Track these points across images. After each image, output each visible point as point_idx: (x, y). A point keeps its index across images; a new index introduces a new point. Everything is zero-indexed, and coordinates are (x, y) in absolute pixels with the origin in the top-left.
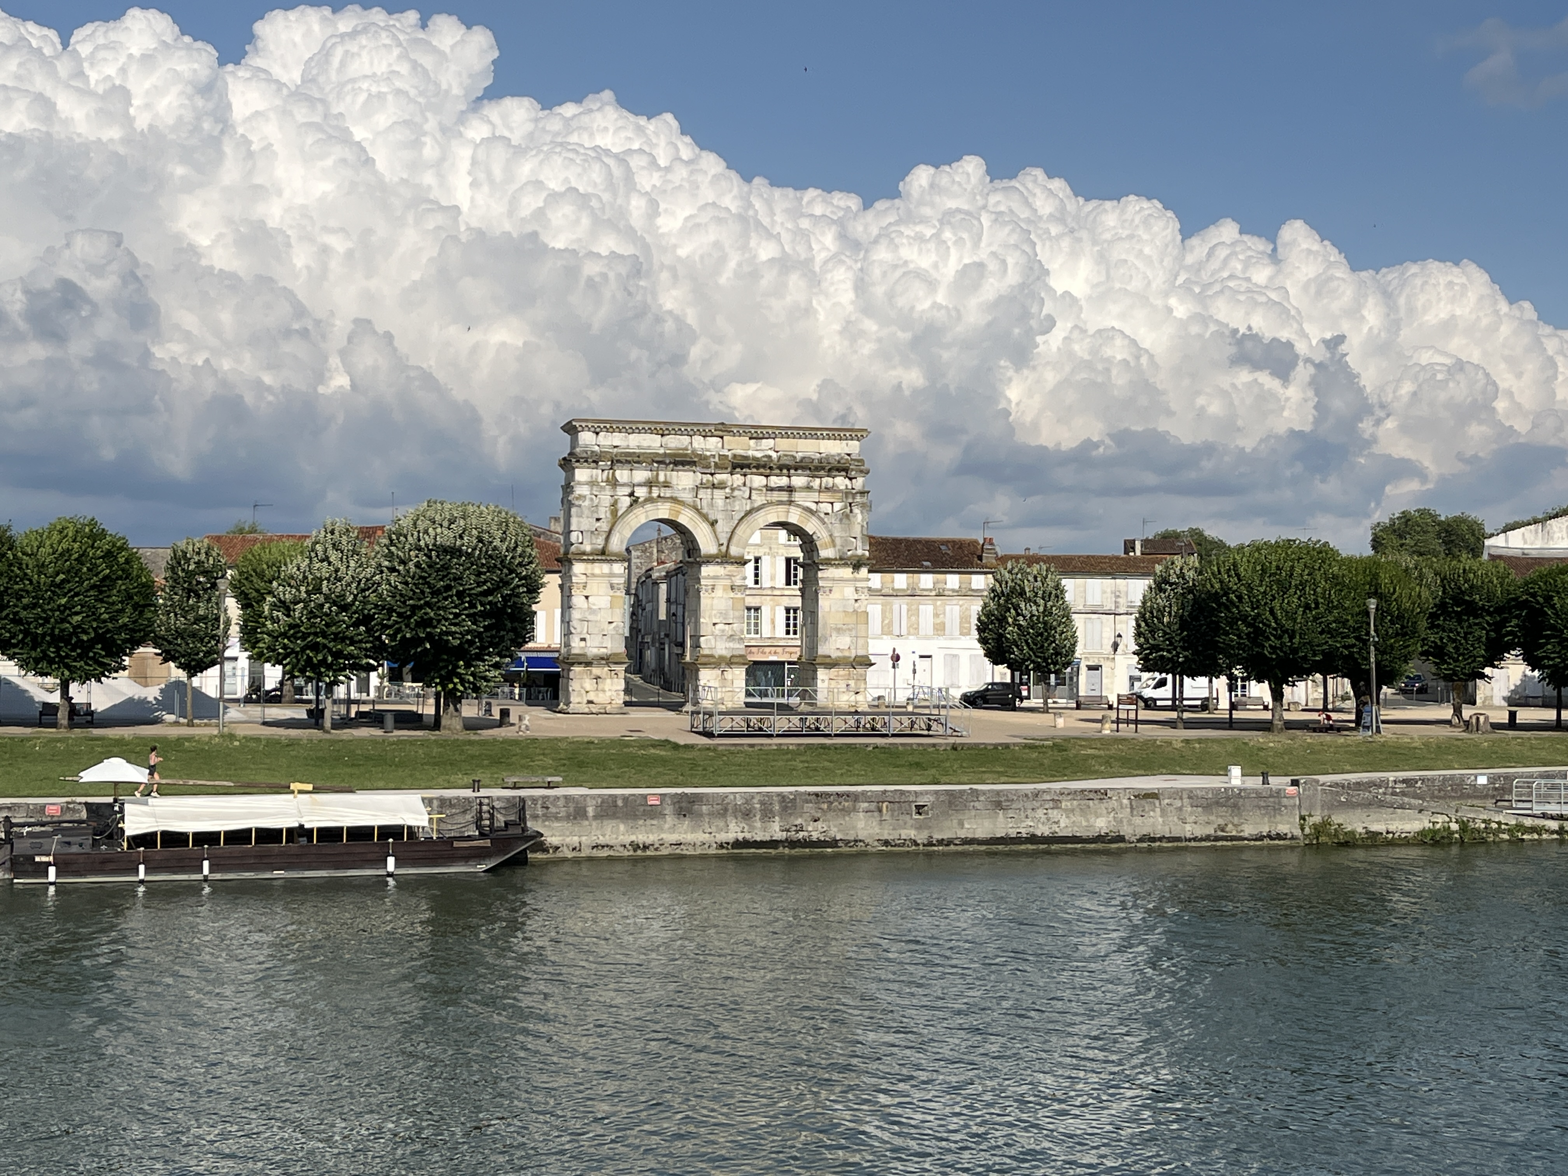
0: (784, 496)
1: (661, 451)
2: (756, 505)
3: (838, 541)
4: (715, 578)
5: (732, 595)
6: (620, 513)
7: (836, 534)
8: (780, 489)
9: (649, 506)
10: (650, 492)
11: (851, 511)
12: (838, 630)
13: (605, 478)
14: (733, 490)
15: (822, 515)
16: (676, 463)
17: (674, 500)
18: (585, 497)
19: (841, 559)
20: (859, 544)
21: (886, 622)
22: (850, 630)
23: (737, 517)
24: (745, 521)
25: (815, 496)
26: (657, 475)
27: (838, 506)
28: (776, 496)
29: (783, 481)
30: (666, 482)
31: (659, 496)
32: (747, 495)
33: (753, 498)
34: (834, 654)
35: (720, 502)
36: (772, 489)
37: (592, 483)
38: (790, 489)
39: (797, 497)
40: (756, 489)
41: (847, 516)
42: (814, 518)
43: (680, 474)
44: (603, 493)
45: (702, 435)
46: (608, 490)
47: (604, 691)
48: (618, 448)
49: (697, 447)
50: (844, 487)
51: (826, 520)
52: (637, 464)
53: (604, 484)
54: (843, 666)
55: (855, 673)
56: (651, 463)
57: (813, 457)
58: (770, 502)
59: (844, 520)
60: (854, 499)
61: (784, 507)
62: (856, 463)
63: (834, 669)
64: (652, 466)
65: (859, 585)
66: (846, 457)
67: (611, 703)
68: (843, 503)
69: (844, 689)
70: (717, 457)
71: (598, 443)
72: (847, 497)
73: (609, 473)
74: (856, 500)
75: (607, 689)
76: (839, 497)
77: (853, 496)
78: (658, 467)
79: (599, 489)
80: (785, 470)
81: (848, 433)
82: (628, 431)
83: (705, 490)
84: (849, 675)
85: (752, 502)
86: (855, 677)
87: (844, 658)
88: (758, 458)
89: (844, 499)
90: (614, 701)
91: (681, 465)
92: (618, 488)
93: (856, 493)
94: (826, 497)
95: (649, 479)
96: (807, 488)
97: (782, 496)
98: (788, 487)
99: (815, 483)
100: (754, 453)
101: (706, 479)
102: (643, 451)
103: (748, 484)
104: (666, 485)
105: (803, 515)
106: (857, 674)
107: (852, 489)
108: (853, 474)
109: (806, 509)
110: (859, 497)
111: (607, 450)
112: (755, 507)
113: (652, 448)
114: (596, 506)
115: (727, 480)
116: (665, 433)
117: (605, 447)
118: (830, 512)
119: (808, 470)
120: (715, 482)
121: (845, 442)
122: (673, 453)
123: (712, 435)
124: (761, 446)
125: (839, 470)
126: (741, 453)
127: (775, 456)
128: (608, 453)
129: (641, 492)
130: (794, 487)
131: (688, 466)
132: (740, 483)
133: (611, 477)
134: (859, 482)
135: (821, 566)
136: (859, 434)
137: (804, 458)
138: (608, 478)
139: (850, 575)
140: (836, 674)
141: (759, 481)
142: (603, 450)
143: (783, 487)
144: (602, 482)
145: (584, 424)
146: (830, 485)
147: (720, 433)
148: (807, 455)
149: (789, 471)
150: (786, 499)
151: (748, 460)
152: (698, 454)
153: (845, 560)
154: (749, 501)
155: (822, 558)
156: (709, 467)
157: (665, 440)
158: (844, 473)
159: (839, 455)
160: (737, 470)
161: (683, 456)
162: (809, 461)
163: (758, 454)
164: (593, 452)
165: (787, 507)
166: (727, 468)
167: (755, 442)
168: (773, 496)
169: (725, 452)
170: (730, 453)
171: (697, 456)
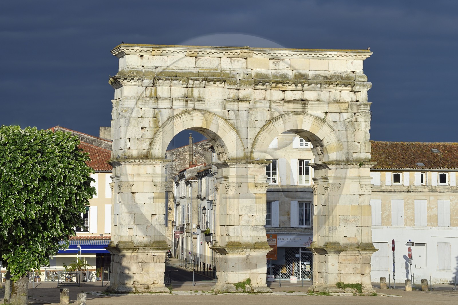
0: (299, 107)
1: (195, 71)
3: (345, 146)
4: (241, 176)
5: (255, 191)
6: (161, 123)
7: (343, 139)
8: (295, 101)
9: (185, 117)
10: (186, 106)
11: (356, 120)
12: (346, 221)
13: (148, 95)
14: (255, 102)
15: (332, 124)
16: (208, 81)
17: (206, 111)
18: (132, 109)
19: (348, 160)
20: (363, 148)
21: (386, 214)
22: (355, 220)
23: (259, 125)
24: (266, 129)
25: (324, 107)
26: (192, 91)
27: (345, 116)
28: (292, 107)
29: (297, 95)
30: (199, 97)
31: (194, 109)
32: (267, 107)
33: (272, 109)
34: (343, 241)
37: (138, 98)
38: (304, 102)
39: (310, 108)
40: (275, 102)
41: (353, 125)
42: (324, 126)
43: (212, 90)
44: (147, 106)
45: (230, 56)
46: (151, 104)
47: (148, 273)
48: (159, 68)
49: (225, 67)
50: (349, 100)
51: (334, 127)
52: (175, 82)
53: (148, 99)
54: (350, 251)
55: (361, 257)
56: (187, 81)
57: (323, 75)
58: (286, 112)
59: (350, 127)
60: (358, 109)
61: (299, 116)
62: (360, 79)
63: (342, 254)
64: (188, 83)
65: (363, 182)
66: (352, 74)
67: (153, 284)
68: (349, 113)
69: (351, 271)
70: (242, 75)
71: (142, 65)
72: (352, 108)
73: (151, 89)
74: (359, 111)
75: (150, 272)
76: (345, 108)
77: (357, 107)
78: (193, 84)
79: (143, 103)
80: (300, 85)
81: (353, 54)
82: (167, 54)
83: (232, 103)
84: (356, 259)
85: (271, 113)
86: (361, 261)
87: (351, 245)
88: (276, 76)
89: (350, 110)
90: (156, 282)
91: (212, 82)
92: (160, 102)
93: (360, 105)
94: (334, 108)
95: (185, 94)
96: (318, 100)
97: (297, 107)
98: (302, 100)
99: (324, 96)
100: (273, 71)
101: (233, 93)
102: (180, 71)
103: (268, 98)
104: (200, 99)
105: (314, 123)
106: (363, 258)
107: (357, 101)
108: (357, 88)
109: (317, 118)
110: (362, 108)
111: (150, 70)
112: (274, 117)
113: (187, 69)
114: (142, 117)
115: (251, 95)
116: (198, 55)
117: (148, 67)
118: (338, 120)
119: (319, 85)
120: (241, 96)
121: (350, 62)
122: (205, 72)
123: (238, 56)
124: (279, 65)
125: (346, 85)
126: (263, 71)
127: (291, 74)
128: (151, 72)
129: (179, 105)
130: (307, 100)
131: (218, 83)
132: (262, 97)
133: (153, 93)
134: (363, 95)
135: (330, 167)
136: (362, 54)
137: (316, 75)
138: (151, 94)
139: (356, 174)
140: (344, 258)
141: (277, 95)
142: (146, 70)
143: (298, 100)
144: (146, 97)
145: (130, 48)
146: (338, 98)
147: (245, 55)
148: (318, 73)
149: (303, 86)
150: (300, 110)
151: (268, 77)
152: (226, 73)
153: (351, 161)
154: (269, 112)
155: (331, 160)
156: (236, 83)
157: (198, 62)
158: (349, 88)
159: (345, 72)
160: (259, 86)
161: (213, 75)
162: (321, 78)
163: (276, 72)
164: (138, 72)
165: (301, 116)
166: (250, 85)
167: (274, 62)
168: (289, 107)
169: (249, 71)
170: (253, 73)
171: (225, 74)
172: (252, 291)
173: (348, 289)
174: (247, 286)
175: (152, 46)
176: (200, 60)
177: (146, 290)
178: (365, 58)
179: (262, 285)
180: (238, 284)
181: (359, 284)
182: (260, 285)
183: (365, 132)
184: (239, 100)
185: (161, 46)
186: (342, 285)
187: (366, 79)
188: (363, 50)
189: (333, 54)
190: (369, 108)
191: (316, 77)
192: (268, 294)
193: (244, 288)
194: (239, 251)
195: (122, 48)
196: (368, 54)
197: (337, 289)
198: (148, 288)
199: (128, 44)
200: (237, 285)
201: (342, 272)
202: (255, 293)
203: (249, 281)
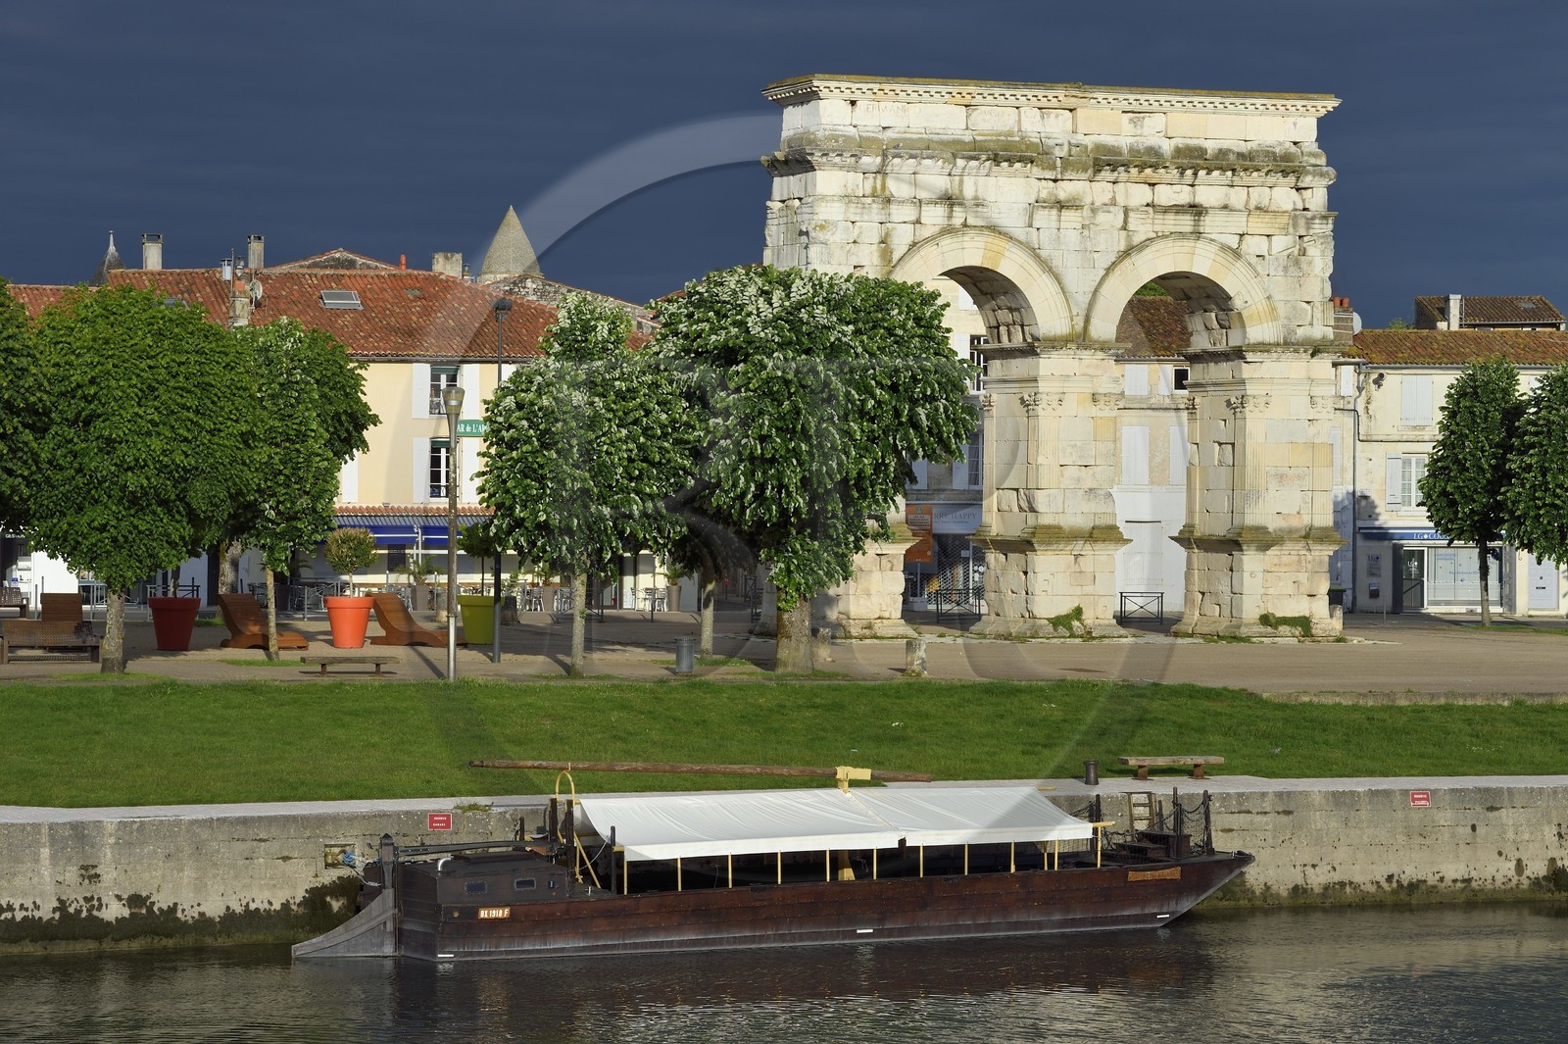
0: (1186, 223)
1: (968, 138)
2: (1137, 240)
3: (1282, 309)
4: (1066, 377)
5: (1094, 411)
6: (896, 257)
7: (1277, 297)
8: (1178, 209)
9: (947, 242)
10: (950, 217)
11: (1303, 252)
12: (1281, 478)
13: (868, 191)
14: (1094, 211)
15: (1254, 260)
16: (996, 160)
17: (993, 228)
18: (835, 224)
19: (1287, 343)
20: (1318, 315)
22: (1299, 477)
23: (1105, 261)
24: (1117, 271)
25: (1239, 223)
26: (961, 182)
27: (1281, 243)
28: (1171, 223)
29: (1182, 195)
30: (976, 198)
31: (965, 225)
32: (1120, 223)
33: (1131, 227)
34: (1273, 524)
35: (1072, 237)
36: (1166, 210)
37: (848, 198)
38: (1196, 210)
39: (1210, 224)
40: (1135, 209)
41: (1297, 263)
42: (1239, 264)
43: (1002, 180)
44: (866, 218)
45: (1040, 105)
46: (876, 211)
47: (869, 595)
48: (890, 131)
49: (1029, 129)
50: (1290, 207)
51: (1259, 269)
52: (927, 162)
53: (869, 200)
54: (1289, 546)
55: (1310, 558)
56: (952, 161)
57: (1236, 150)
58: (1160, 234)
59: (1291, 269)
60: (1308, 229)
61: (1186, 243)
62: (1313, 161)
63: (1273, 551)
64: (955, 165)
65: (1316, 391)
66: (1293, 149)
67: (879, 618)
68: (1290, 237)
69: (1290, 589)
70: (1066, 148)
71: (854, 123)
72: (1295, 226)
73: (875, 178)
74: (1311, 232)
75: (873, 592)
76: (1282, 226)
77: (1307, 223)
78: (964, 168)
79: (859, 211)
80: (1189, 172)
81: (1299, 103)
82: (909, 99)
83: (1046, 211)
84: (1299, 561)
85: (1128, 236)
86: (1309, 566)
87: (1290, 531)
88: (1138, 151)
89: (1291, 230)
90: (886, 615)
91: (1005, 164)
92: (893, 207)
93: (1313, 218)
94: (1258, 224)
95: (947, 190)
96: (1225, 207)
97: (1182, 222)
98: (1191, 206)
99: (1237, 197)
100: (1130, 140)
101: (1046, 189)
102: (936, 137)
103: (1121, 201)
104: (979, 203)
105: (1219, 259)
106: (1314, 560)
107: (1305, 209)
108: (1307, 181)
109: (1225, 248)
110: (1317, 226)
111: (872, 135)
112: (1135, 244)
113: (950, 132)
114: (855, 242)
115: (1084, 192)
116: (974, 102)
117: (867, 129)
118: (1266, 254)
119: (1229, 173)
120: (1062, 196)
121: (1291, 120)
122: (988, 141)
123: (1057, 105)
124: (1142, 127)
125: (1285, 173)
126: (1108, 140)
127: (1167, 147)
128: (875, 140)
129: (934, 216)
130: (1201, 206)
131: (1018, 165)
132: (1106, 199)
133: (879, 187)
134: (1317, 197)
135: (1250, 357)
136: (1319, 104)
137: (1220, 150)
138: (874, 189)
139: (1303, 374)
140: (1276, 561)
141: (1140, 194)
142: (864, 134)
143: (1183, 206)
144: (864, 196)
145: (833, 84)
146: (1265, 203)
147: (1072, 102)
148: (1225, 145)
149: (1195, 174)
150: (1189, 229)
151: (1120, 154)
152: (1032, 143)
153: (1293, 344)
154: (1124, 233)
155: (1252, 341)
156: (1054, 168)
157: (973, 116)
158: (1292, 179)
159: (1280, 144)
160: (1103, 173)
161: (1007, 146)
162: (1232, 157)
163: (1137, 142)
164: (848, 139)
165: (1191, 243)
166: (1085, 170)
167: (1131, 120)
168: (1166, 222)
169: (1080, 138)
170: (1089, 141)
171: (1031, 146)
172: (1088, 636)
173: (1284, 629)
174: (1076, 623)
175: (879, 79)
176: (975, 113)
177: (867, 632)
178: (1323, 112)
179: (1107, 622)
180: (1058, 618)
181: (1305, 617)
182: (1101, 622)
183: (1323, 281)
184: (1061, 205)
185: (898, 79)
186: (1273, 621)
187: (1322, 161)
188: (1320, 96)
189: (1259, 102)
190: (1330, 226)
191: (1222, 153)
192: (1123, 640)
193: (1070, 628)
194: (1060, 547)
195: (816, 83)
196: (1331, 104)
197: (1262, 629)
198: (869, 627)
199: (827, 76)
200: (1057, 622)
201: (1271, 591)
202: (1094, 638)
203: (1078, 612)
